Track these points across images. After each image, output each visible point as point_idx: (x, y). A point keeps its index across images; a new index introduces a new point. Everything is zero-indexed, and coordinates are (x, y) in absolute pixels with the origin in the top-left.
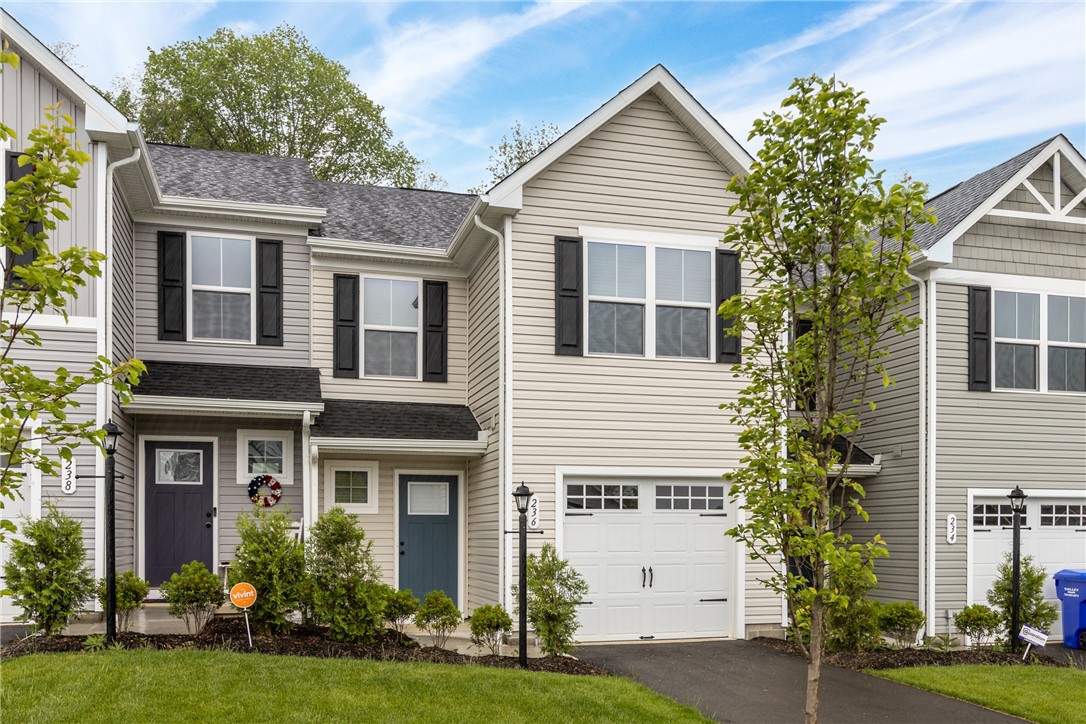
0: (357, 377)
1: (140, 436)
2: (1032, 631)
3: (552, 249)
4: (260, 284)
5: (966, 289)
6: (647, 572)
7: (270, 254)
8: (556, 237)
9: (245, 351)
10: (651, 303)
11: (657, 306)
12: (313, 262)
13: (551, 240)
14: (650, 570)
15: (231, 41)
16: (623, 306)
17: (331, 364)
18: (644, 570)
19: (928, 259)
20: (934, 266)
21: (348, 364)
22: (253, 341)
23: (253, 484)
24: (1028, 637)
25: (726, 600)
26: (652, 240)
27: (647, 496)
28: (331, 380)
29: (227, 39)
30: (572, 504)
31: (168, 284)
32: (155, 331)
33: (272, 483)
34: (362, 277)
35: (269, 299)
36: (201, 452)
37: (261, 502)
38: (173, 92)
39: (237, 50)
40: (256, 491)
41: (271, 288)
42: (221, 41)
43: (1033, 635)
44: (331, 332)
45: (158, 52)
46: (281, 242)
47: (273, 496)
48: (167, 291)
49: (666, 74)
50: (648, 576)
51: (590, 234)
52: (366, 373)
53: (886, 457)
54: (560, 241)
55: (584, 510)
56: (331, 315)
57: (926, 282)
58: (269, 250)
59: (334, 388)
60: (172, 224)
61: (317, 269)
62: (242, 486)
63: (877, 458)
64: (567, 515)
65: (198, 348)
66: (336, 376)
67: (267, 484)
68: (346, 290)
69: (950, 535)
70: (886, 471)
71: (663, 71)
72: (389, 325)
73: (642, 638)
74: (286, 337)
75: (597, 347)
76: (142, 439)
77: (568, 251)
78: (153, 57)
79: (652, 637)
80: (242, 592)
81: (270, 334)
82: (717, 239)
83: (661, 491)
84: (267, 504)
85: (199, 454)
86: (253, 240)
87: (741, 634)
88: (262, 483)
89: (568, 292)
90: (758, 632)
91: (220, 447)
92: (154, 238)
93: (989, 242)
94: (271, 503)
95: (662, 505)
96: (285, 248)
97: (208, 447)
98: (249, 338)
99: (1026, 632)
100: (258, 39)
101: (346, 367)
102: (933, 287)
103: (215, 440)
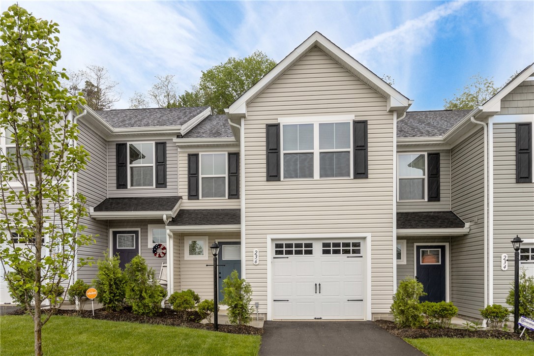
0: (198, 199)
1: (110, 229)
2: (527, 320)
3: (265, 130)
4: (157, 161)
5: (515, 125)
6: (318, 286)
7: (161, 148)
8: (267, 124)
9: (151, 191)
10: (317, 151)
11: (320, 153)
12: (179, 150)
13: (264, 126)
14: (320, 285)
15: (234, 62)
16: (301, 155)
17: (187, 194)
18: (316, 285)
19: (483, 111)
20: (492, 114)
21: (194, 193)
22: (154, 186)
23: (154, 247)
24: (524, 324)
25: (362, 300)
26: (316, 120)
27: (317, 248)
28: (187, 201)
29: (233, 62)
30: (277, 252)
31: (120, 165)
32: (115, 185)
33: (162, 247)
34: (200, 154)
35: (161, 168)
36: (134, 235)
37: (157, 255)
38: (213, 88)
39: (237, 65)
40: (156, 251)
41: (161, 163)
42: (230, 63)
43: (527, 322)
44: (187, 180)
45: (206, 72)
46: (166, 142)
47: (163, 253)
48: (120, 168)
49: (320, 36)
50: (318, 288)
51: (284, 121)
52: (202, 197)
53: (472, 223)
54: (269, 126)
55: (284, 256)
56: (187, 172)
57: (487, 124)
58: (161, 147)
59: (187, 204)
60: (121, 140)
61: (181, 152)
62: (150, 249)
63: (467, 225)
64: (274, 258)
65: (132, 191)
66: (189, 199)
67: (160, 247)
68: (193, 160)
69: (503, 266)
70: (472, 232)
71: (319, 34)
72: (212, 174)
73: (315, 318)
74: (168, 184)
75: (288, 175)
76: (111, 231)
77: (273, 131)
78: (204, 74)
79: (321, 318)
80: (91, 292)
81: (162, 183)
82: (354, 115)
83: (325, 245)
84: (160, 256)
85: (133, 236)
86: (154, 143)
87: (369, 318)
88: (158, 248)
89: (273, 150)
90: (379, 317)
91: (141, 232)
92: (115, 147)
93: (524, 97)
94: (162, 256)
95: (326, 252)
96: (167, 145)
97: (136, 233)
98: (152, 185)
99: (523, 321)
100: (246, 59)
101: (193, 194)
102: (491, 126)
103: (139, 229)
